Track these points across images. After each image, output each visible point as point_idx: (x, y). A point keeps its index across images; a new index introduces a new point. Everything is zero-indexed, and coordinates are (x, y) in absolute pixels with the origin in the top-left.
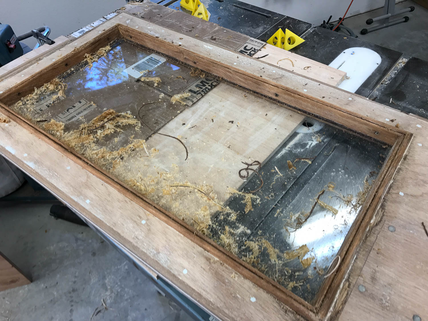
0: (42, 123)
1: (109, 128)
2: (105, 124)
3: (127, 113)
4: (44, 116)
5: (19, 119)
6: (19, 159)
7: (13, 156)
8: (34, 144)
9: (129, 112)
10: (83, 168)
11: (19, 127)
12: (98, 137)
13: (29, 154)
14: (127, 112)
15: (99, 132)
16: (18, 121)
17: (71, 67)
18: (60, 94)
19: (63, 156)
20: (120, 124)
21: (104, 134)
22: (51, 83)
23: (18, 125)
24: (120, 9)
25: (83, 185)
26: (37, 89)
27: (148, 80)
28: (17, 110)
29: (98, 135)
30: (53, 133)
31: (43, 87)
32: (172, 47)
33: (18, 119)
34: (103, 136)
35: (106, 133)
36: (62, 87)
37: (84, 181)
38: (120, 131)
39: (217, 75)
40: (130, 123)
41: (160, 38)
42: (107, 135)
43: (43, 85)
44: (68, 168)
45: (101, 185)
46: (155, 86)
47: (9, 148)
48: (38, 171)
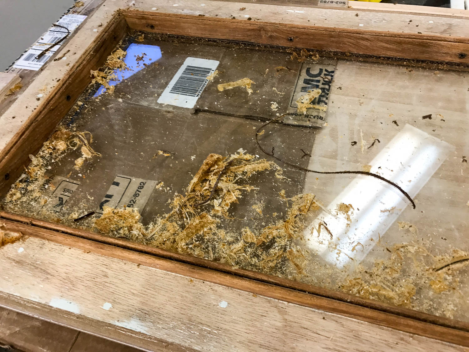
0: (87, 221)
1: (229, 191)
2: (219, 185)
3: (238, 153)
4: (82, 204)
5: (45, 230)
6: (98, 321)
7: (80, 318)
8: (110, 273)
9: (241, 150)
10: (255, 293)
11: (52, 245)
12: (220, 214)
13: (114, 302)
14: (238, 151)
15: (216, 202)
16: (46, 235)
17: (76, 100)
18: (87, 154)
19: (191, 281)
20: (241, 177)
21: (227, 205)
22: (57, 138)
23: (46, 242)
24: (74, 7)
25: (284, 334)
26: (35, 156)
27: (230, 88)
28: (16, 209)
29: (218, 211)
30: (124, 234)
31: (43, 149)
32: (241, 24)
33: (42, 229)
34: (227, 208)
35: (229, 202)
36: (81, 140)
37: (279, 324)
38: (252, 190)
39: (338, 50)
40: (260, 169)
41: (207, 15)
42: (233, 204)
43: (42, 145)
44: (223, 304)
45: (323, 320)
46: (250, 94)
47: (58, 303)
48: (161, 335)
